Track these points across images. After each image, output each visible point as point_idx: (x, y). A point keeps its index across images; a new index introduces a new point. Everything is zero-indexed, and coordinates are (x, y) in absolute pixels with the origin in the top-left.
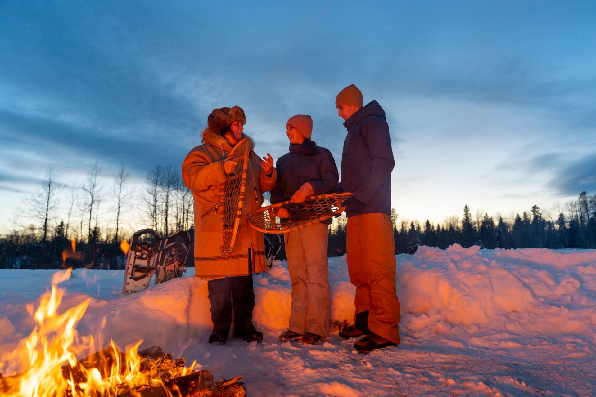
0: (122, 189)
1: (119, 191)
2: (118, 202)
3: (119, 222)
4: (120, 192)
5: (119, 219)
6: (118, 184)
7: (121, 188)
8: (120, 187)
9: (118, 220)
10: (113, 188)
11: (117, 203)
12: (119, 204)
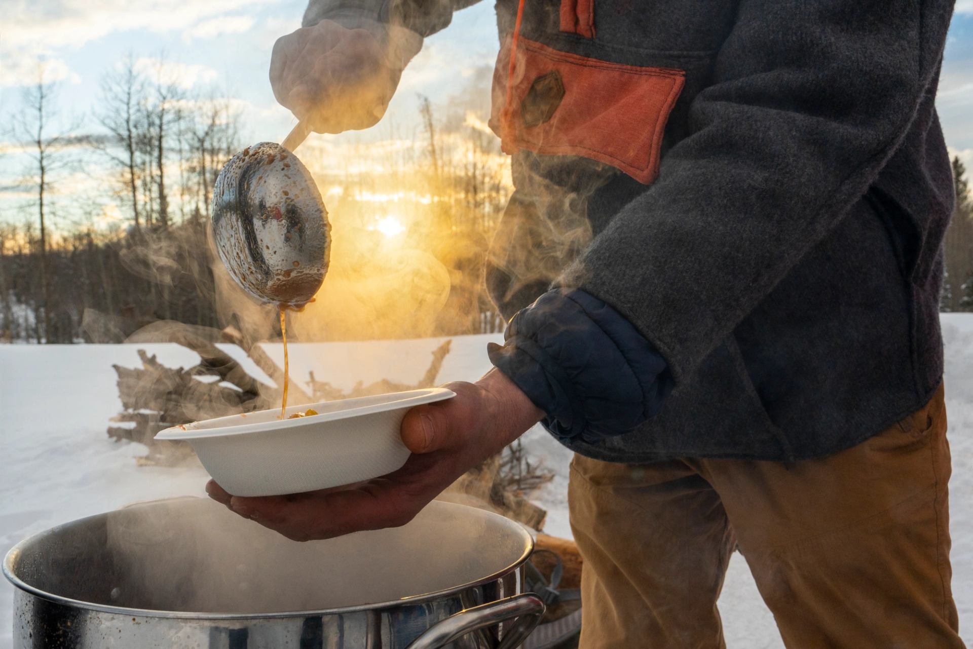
0: (44, 120)
1: (38, 124)
2: (39, 156)
3: (46, 210)
4: (41, 128)
5: (45, 202)
6: (33, 106)
7: (41, 117)
8: (37, 113)
9: (41, 205)
10: (19, 117)
11: (35, 158)
12: (41, 162)
